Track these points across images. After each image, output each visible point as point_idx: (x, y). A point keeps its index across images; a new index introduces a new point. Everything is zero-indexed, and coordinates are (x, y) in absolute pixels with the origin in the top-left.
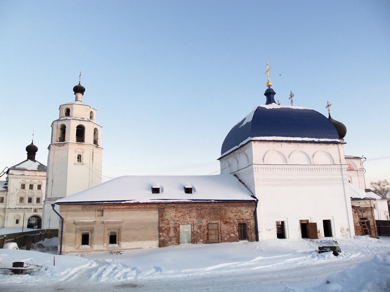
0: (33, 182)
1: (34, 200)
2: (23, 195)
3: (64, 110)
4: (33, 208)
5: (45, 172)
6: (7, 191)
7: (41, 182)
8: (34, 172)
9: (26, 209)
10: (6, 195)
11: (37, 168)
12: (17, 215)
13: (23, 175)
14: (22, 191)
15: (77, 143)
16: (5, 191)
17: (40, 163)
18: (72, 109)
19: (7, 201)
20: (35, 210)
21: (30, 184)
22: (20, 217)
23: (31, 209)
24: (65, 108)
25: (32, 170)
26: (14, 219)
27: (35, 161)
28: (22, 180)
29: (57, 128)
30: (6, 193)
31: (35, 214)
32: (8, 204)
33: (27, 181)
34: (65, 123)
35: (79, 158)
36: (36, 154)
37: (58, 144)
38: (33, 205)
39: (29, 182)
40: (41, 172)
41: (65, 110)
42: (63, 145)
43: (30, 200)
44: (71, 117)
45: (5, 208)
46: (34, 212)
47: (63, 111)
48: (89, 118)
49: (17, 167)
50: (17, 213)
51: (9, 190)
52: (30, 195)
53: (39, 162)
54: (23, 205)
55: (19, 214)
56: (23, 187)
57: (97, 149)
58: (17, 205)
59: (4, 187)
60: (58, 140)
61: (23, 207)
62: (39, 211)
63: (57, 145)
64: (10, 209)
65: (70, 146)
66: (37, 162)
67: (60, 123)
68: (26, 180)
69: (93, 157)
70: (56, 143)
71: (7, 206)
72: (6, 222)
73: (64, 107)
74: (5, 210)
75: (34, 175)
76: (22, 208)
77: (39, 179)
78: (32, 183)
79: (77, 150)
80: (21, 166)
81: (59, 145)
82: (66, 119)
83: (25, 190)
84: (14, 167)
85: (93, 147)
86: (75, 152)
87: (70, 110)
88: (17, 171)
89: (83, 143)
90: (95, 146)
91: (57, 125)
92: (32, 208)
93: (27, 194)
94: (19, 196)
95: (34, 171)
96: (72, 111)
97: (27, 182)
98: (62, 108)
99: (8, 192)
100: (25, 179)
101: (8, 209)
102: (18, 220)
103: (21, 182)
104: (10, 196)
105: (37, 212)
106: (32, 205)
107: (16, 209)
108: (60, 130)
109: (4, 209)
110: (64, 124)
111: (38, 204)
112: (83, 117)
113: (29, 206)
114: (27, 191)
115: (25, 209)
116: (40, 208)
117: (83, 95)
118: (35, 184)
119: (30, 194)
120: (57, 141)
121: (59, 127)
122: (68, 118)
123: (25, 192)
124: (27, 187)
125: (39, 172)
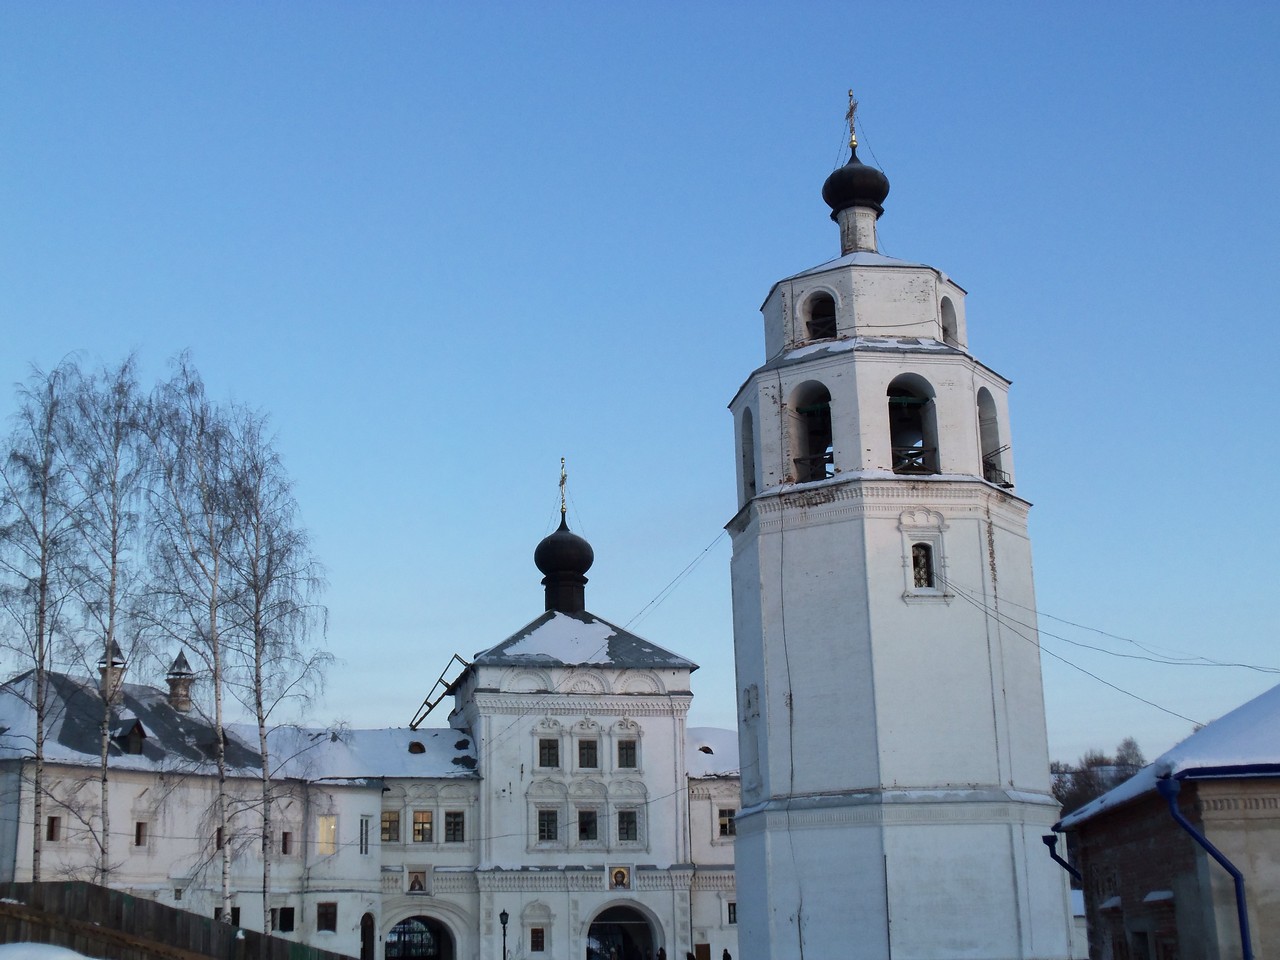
0: (594, 730)
1: (610, 826)
2: (551, 798)
3: (799, 305)
4: (607, 869)
5: (647, 672)
6: (477, 778)
7: (634, 724)
8: (595, 672)
9: (576, 874)
10: (472, 799)
11: (608, 653)
12: (533, 905)
13: (546, 692)
14: (549, 780)
15: (903, 477)
16: (467, 778)
17: (614, 628)
18: (849, 295)
19: (483, 836)
20: (620, 880)
21: (584, 738)
22: (550, 916)
23: (597, 875)
24: (805, 296)
25: (584, 666)
26: (523, 925)
27: (588, 619)
28: (542, 717)
29: (776, 408)
30: (471, 789)
31: (620, 896)
32: (489, 846)
33: (566, 721)
34: (823, 374)
35: (924, 560)
36: (586, 581)
37: (801, 492)
38: (608, 851)
39: (577, 729)
40: (629, 673)
41: (807, 307)
42: (829, 498)
43: (588, 826)
44: (845, 338)
45: (477, 870)
46: (611, 887)
47: (799, 314)
48: (939, 335)
49: (510, 652)
50: (530, 897)
51: (483, 773)
52: (589, 798)
53: (607, 623)
54: (559, 851)
55: (542, 897)
56: (549, 752)
57: (1005, 505)
58: (528, 849)
59: (456, 761)
60: (793, 471)
61: (562, 860)
62: (635, 882)
63: (792, 497)
64: (498, 875)
65: (868, 500)
66: (600, 620)
67: (793, 380)
68: (558, 718)
69: (992, 554)
70: (787, 488)
71: (483, 860)
72: (484, 944)
73: (797, 288)
74: (477, 881)
75: (598, 689)
76: (555, 869)
77: (624, 712)
78: (590, 734)
79: (906, 520)
80: (530, 647)
81: (808, 500)
82: (824, 355)
83: (561, 772)
84: (499, 650)
85: (983, 499)
86: (898, 529)
87: (833, 302)
88: (516, 671)
89: (935, 477)
90: (994, 493)
91: (775, 392)
92: (601, 869)
93: (572, 791)
94: (536, 803)
95: (596, 666)
96: (850, 306)
97: (567, 728)
98: (788, 295)
99: (483, 783)
100: (556, 711)
101: (491, 875)
102: (542, 931)
103: (539, 729)
104: (494, 803)
105: (627, 887)
106: (600, 851)
107: (525, 874)
108: (795, 414)
109: (473, 875)
110: (816, 379)
111: (630, 844)
112: (910, 332)
113: (585, 856)
114: (573, 774)
115: (569, 874)
116: (640, 868)
117: (878, 216)
118: (606, 740)
119: (588, 791)
120: (789, 480)
121: (789, 401)
122: (834, 346)
123: (560, 783)
124: (569, 753)
125: (617, 673)
